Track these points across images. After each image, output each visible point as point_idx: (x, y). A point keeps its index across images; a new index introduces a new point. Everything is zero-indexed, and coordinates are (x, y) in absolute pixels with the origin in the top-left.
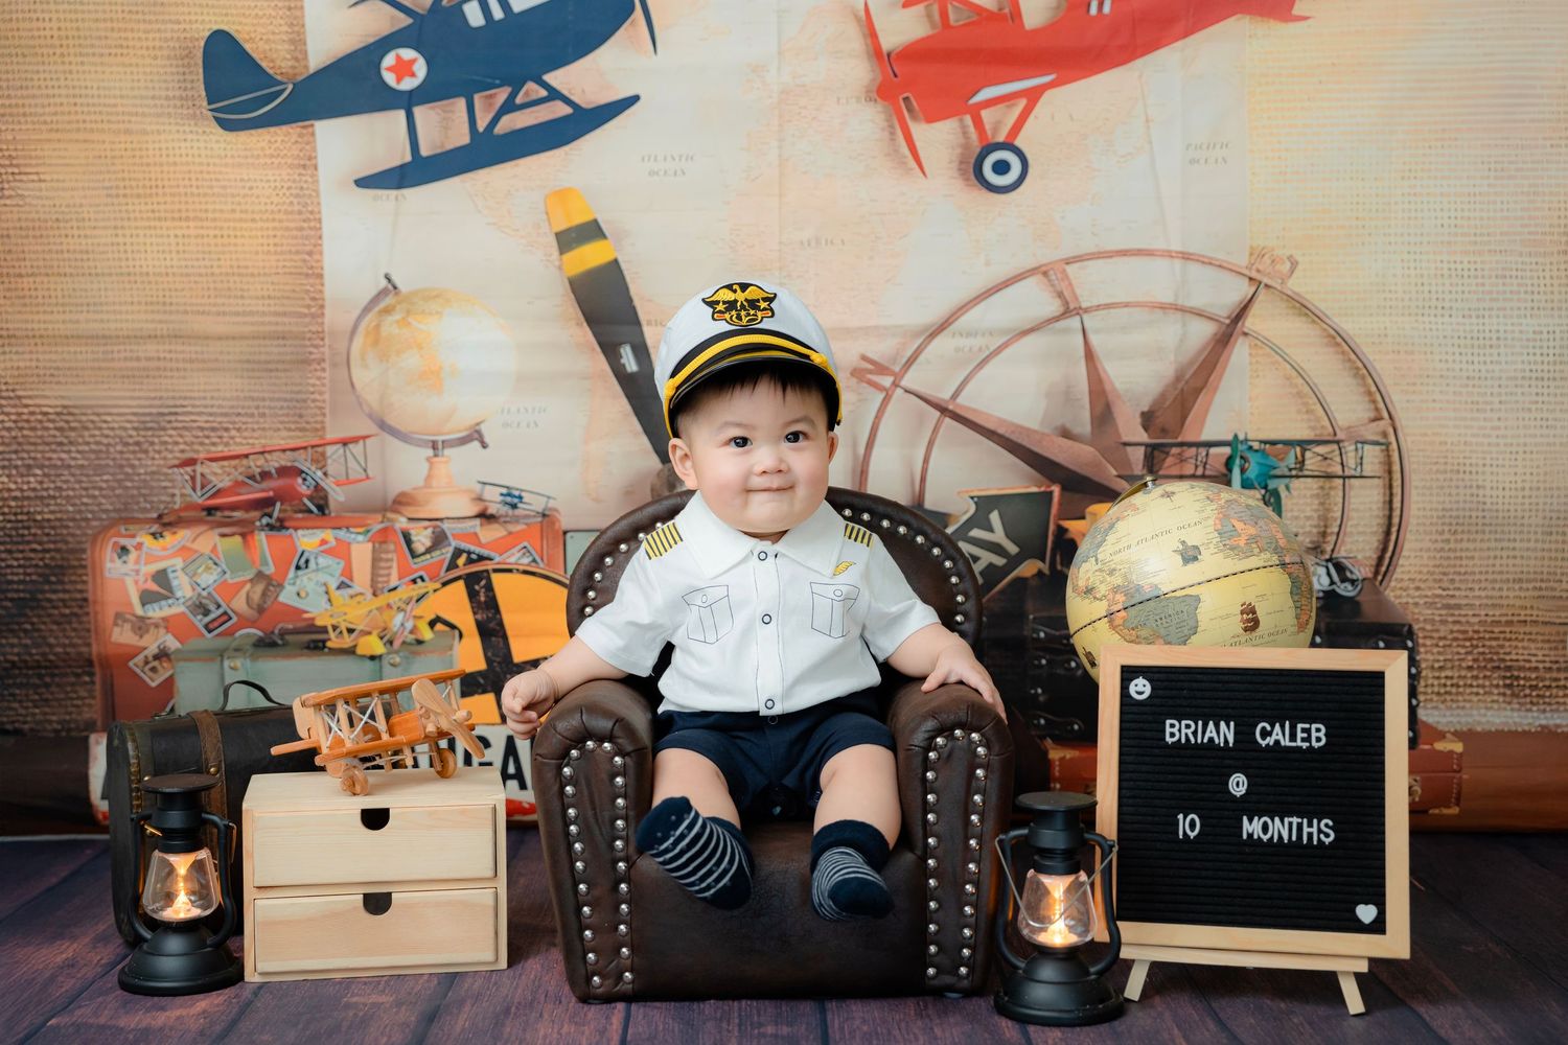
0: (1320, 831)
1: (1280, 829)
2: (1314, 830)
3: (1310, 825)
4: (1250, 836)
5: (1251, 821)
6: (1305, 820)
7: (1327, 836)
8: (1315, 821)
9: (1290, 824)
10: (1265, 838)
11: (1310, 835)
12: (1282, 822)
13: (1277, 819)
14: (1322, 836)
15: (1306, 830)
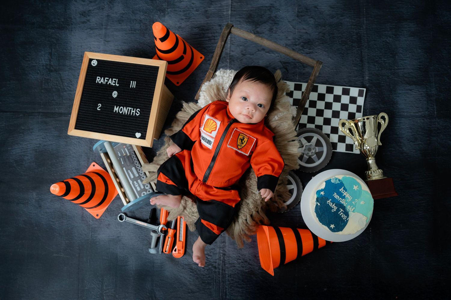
0: (136, 112)
1: (125, 110)
2: (134, 112)
3: (133, 110)
4: (116, 111)
5: (117, 107)
6: (132, 109)
7: (138, 113)
8: (135, 109)
9: (128, 109)
10: (121, 113)
11: (133, 113)
12: (126, 109)
13: (125, 108)
14: (136, 113)
15: (132, 111)
